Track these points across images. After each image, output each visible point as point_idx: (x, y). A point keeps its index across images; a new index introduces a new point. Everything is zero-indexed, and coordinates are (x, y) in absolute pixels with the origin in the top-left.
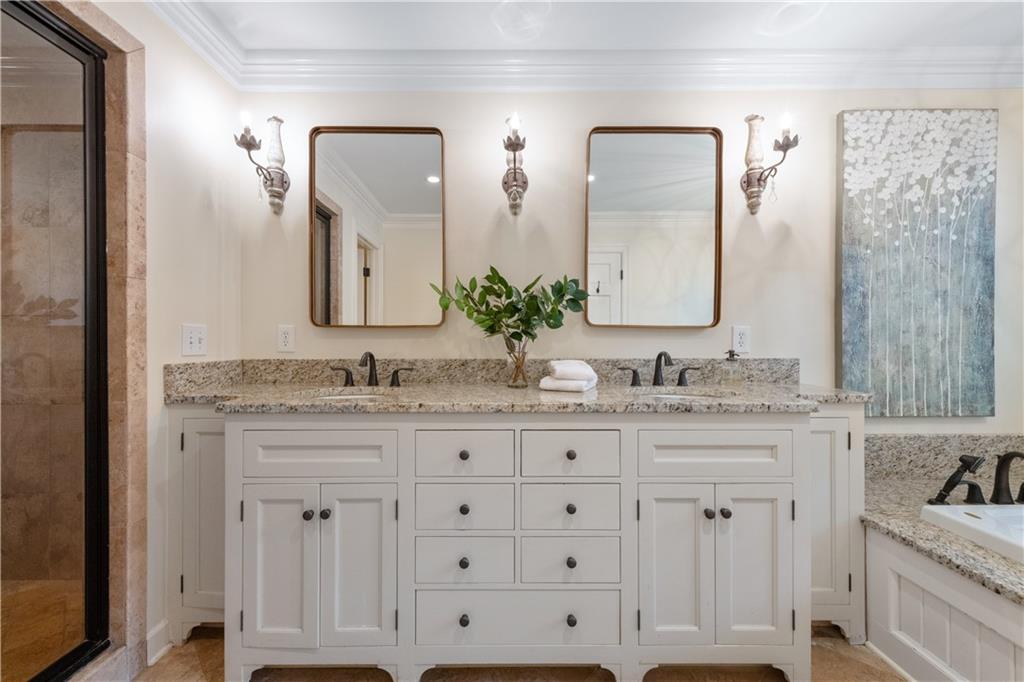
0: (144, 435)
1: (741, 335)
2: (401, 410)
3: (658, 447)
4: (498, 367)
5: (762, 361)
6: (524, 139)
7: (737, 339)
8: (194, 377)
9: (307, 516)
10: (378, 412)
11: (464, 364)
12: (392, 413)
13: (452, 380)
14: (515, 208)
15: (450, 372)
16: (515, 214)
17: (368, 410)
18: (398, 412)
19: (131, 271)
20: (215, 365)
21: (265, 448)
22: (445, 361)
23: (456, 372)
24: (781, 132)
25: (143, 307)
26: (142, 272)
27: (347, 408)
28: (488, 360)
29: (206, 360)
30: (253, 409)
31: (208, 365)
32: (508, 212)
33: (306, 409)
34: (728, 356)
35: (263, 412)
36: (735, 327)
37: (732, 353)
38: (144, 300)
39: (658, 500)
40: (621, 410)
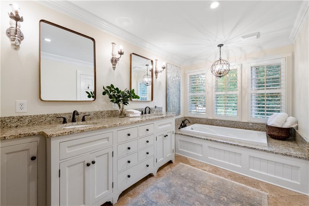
2: (115, 126)
3: (159, 126)
4: (111, 113)
5: (158, 108)
6: (123, 52)
9: (88, 165)
10: (109, 127)
11: (102, 112)
12: (113, 127)
13: (98, 117)
14: (114, 68)
15: (97, 115)
16: (114, 70)
17: (107, 127)
18: (114, 126)
21: (68, 147)
22: (96, 112)
23: (99, 115)
27: (100, 128)
28: (108, 111)
30: (66, 134)
32: (112, 69)
33: (87, 130)
34: (155, 107)
35: (71, 134)
36: (154, 101)
39: (159, 136)
40: (155, 119)
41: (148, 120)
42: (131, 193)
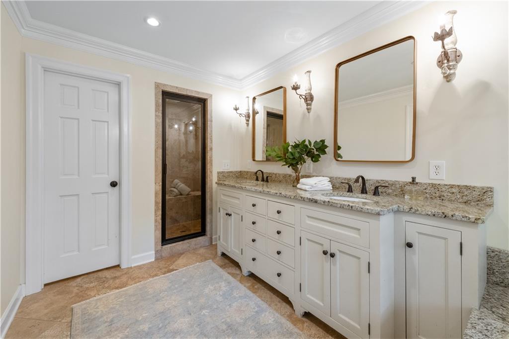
0: (212, 188)
1: (437, 167)
2: (242, 188)
3: (308, 217)
5: (452, 186)
7: (433, 170)
8: (225, 175)
16: (309, 112)
17: (236, 187)
19: (209, 149)
20: (231, 172)
21: (223, 195)
24: (439, 27)
25: (212, 157)
26: (211, 149)
29: (229, 170)
30: (220, 184)
31: (229, 172)
34: (411, 181)
35: (222, 185)
36: (431, 161)
37: (414, 179)
38: (212, 156)
39: (308, 240)
40: (292, 197)
41: (279, 196)
42: (258, 285)
